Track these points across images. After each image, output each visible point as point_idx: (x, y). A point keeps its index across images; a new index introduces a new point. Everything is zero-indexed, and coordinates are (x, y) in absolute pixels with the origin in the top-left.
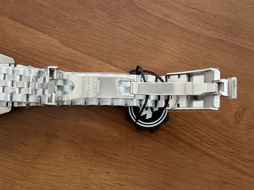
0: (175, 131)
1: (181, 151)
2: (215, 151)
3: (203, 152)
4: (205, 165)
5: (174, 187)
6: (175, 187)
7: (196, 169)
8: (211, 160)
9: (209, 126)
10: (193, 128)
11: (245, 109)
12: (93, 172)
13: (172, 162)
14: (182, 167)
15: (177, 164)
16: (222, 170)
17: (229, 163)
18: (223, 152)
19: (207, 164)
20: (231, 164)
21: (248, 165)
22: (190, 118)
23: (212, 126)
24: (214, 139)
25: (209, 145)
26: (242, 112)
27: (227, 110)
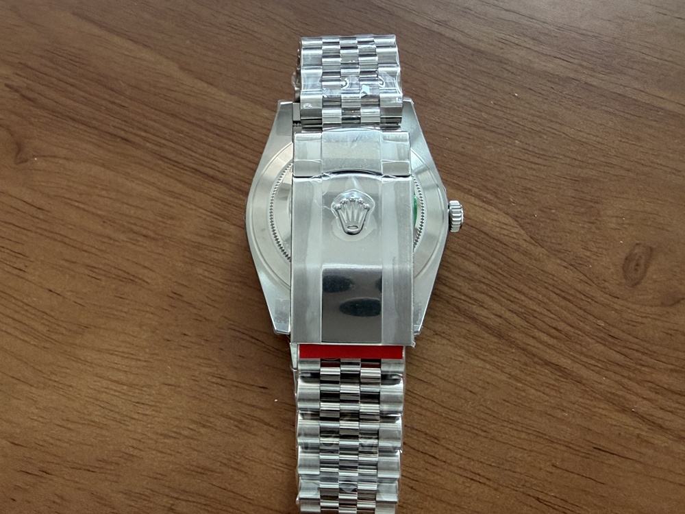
0: (455, 294)
1: (472, 348)
2: (569, 356)
3: (534, 355)
4: (540, 391)
5: (448, 446)
6: (451, 447)
7: (516, 402)
8: (556, 380)
9: (551, 288)
10: (506, 290)
11: (651, 249)
12: (223, 382)
13: (443, 375)
14: (473, 391)
15: (458, 381)
16: (590, 410)
17: (610, 393)
18: (593, 362)
19: (547, 389)
20: (616, 398)
21: (668, 403)
22: (499, 262)
23: (557, 288)
24: (565, 322)
25: (552, 339)
26: (643, 257)
27: (600, 250)
